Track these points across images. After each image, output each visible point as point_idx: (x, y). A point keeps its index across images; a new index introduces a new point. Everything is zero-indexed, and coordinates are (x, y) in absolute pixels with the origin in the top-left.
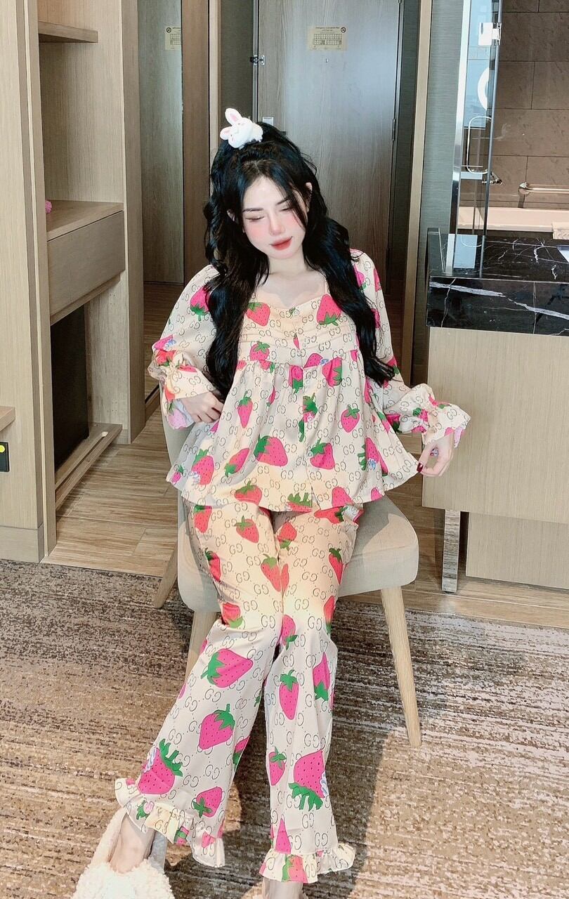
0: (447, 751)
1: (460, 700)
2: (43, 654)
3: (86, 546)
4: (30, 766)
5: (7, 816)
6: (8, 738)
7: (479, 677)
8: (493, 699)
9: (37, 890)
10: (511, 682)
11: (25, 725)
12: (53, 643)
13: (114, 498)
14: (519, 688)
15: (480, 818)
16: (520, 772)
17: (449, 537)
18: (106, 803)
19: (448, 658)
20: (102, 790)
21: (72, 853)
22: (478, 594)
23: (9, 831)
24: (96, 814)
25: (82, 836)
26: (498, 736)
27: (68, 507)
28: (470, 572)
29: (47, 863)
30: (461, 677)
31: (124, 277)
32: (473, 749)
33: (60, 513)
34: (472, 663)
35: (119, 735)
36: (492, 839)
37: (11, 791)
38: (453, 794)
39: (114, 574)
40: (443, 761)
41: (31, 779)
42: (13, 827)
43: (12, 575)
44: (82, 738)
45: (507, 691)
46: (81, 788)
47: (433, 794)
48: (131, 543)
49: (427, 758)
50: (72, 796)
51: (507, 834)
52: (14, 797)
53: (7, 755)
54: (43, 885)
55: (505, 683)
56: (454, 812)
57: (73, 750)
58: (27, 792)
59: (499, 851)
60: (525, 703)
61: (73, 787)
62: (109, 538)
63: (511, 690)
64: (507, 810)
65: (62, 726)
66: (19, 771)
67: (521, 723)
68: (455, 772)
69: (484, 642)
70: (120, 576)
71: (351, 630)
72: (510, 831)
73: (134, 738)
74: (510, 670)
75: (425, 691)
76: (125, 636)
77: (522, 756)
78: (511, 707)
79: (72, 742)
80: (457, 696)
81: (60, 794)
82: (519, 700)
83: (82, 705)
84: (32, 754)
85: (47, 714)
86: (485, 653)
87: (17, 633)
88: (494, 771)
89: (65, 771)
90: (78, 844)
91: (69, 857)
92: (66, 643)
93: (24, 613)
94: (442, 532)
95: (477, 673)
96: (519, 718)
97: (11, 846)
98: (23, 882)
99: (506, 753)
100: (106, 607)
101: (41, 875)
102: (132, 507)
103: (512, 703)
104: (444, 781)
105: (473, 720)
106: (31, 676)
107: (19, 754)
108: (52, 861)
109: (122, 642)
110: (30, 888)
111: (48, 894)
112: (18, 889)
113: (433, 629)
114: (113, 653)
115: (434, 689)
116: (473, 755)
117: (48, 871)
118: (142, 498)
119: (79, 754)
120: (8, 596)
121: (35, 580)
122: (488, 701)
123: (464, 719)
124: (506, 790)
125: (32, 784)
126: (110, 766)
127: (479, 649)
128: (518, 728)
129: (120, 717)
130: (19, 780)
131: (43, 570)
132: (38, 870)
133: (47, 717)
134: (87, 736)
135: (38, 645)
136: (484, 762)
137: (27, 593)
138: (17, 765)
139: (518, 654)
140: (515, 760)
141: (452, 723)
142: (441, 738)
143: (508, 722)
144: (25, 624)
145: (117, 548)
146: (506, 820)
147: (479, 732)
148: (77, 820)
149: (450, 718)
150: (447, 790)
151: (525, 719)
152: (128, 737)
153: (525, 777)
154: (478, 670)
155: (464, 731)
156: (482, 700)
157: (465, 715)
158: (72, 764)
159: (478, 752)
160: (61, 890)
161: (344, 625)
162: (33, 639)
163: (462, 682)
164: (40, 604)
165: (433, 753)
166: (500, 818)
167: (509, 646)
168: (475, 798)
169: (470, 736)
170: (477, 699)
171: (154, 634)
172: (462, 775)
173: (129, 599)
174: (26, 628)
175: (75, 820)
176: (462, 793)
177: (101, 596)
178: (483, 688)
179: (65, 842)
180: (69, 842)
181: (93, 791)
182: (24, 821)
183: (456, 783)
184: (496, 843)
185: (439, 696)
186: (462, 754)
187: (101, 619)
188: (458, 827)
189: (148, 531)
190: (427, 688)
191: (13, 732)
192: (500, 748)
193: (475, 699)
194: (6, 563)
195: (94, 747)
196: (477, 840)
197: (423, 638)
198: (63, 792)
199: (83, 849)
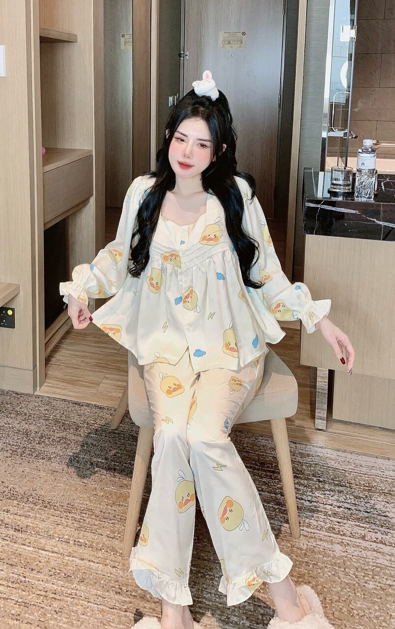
0: (319, 543)
1: (328, 507)
2: (36, 456)
3: (64, 384)
4: (27, 532)
5: (12, 565)
6: (12, 512)
7: (342, 491)
8: (353, 508)
9: (32, 617)
10: (366, 497)
11: (24, 504)
12: (43, 449)
13: (84, 352)
14: (373, 502)
15: (344, 593)
16: (373, 563)
17: (320, 390)
18: (78, 561)
19: (319, 477)
20: (76, 552)
21: (55, 594)
22: (342, 432)
23: (13, 575)
24: (71, 568)
25: (62, 583)
26: (356, 535)
27: (52, 357)
28: (336, 415)
29: (38, 599)
30: (330, 490)
31: (92, 200)
32: (338, 543)
33: (48, 360)
34: (338, 481)
35: (87, 515)
36: (352, 609)
37: (15, 548)
38: (323, 575)
39: (83, 404)
40: (316, 550)
41: (28, 541)
42: (15, 573)
43: (15, 402)
44: (62, 516)
45: (363, 503)
46: (61, 550)
47: (308, 573)
48: (96, 384)
49: (305, 547)
50: (55, 555)
51: (364, 606)
52: (16, 552)
53: (12, 523)
54: (36, 614)
55: (362, 498)
56: (325, 587)
57: (56, 523)
58: (25, 549)
59: (357, 617)
60: (377, 513)
61: (56, 548)
62: (79, 379)
63: (366, 503)
64: (364, 589)
65: (48, 506)
66: (20, 535)
67: (373, 527)
68: (325, 558)
69: (346, 467)
70: (88, 406)
71: (249, 452)
72: (366, 604)
73: (97, 518)
74: (366, 488)
75: (302, 499)
76: (91, 447)
77: (375, 551)
78: (366, 514)
79: (55, 518)
80: (326, 504)
81: (47, 553)
82: (372, 510)
83: (62, 493)
84: (29, 524)
85: (39, 497)
86: (347, 474)
87: (19, 441)
88: (354, 560)
89: (51, 537)
90: (59, 588)
91: (53, 595)
92: (51, 449)
93: (24, 428)
94: (315, 387)
95: (341, 488)
96: (372, 523)
97: (14, 586)
98: (22, 611)
99: (363, 548)
100: (78, 426)
101: (34, 607)
102: (96, 359)
103: (367, 512)
104: (317, 565)
105: (338, 522)
106: (28, 471)
107: (20, 523)
108: (42, 597)
109: (90, 452)
110: (27, 615)
111: (39, 620)
112: (19, 615)
113: (308, 455)
114: (83, 458)
115: (309, 498)
116: (337, 548)
117: (39, 604)
118: (103, 353)
119: (60, 526)
120: (13, 416)
121: (31, 406)
122: (349, 509)
123: (331, 521)
124: (363, 574)
125: (28, 544)
126: (81, 536)
127: (342, 471)
128: (372, 530)
129: (88, 503)
130: (20, 541)
131: (36, 399)
132: (33, 603)
133: (39, 500)
134: (65, 514)
135: (33, 450)
136: (346, 553)
137: (25, 414)
138: (19, 531)
139: (372, 477)
140: (369, 553)
141: (323, 524)
142: (314, 533)
143: (364, 525)
144: (24, 435)
145: (86, 386)
146: (363, 596)
147: (342, 531)
148: (59, 571)
149: (321, 520)
150: (319, 571)
151: (376, 524)
152: (93, 517)
153: (377, 567)
154: (342, 486)
155: (331, 529)
156: (345, 508)
157: (332, 518)
158: (55, 533)
159: (342, 546)
160: (47, 618)
161: (244, 448)
162: (29, 446)
163: (330, 495)
164: (34, 423)
165: (309, 544)
166: (358, 594)
167: (365, 470)
168: (339, 578)
169: (336, 534)
170: (341, 507)
171: (111, 447)
172: (330, 561)
173: (94, 422)
174: (24, 438)
175: (57, 571)
176: (330, 574)
177: (75, 419)
178: (345, 500)
179: (50, 585)
180: (53, 586)
181: (70, 552)
182: (23, 569)
183: (326, 567)
184: (355, 611)
185: (313, 503)
186: (330, 546)
187: (75, 435)
188: (327, 598)
189: (106, 376)
190: (304, 497)
191: (16, 508)
192: (358, 544)
193: (339, 507)
194: (11, 393)
195: (70, 522)
196: (341, 609)
197: (301, 461)
198: (49, 551)
199: (62, 591)
